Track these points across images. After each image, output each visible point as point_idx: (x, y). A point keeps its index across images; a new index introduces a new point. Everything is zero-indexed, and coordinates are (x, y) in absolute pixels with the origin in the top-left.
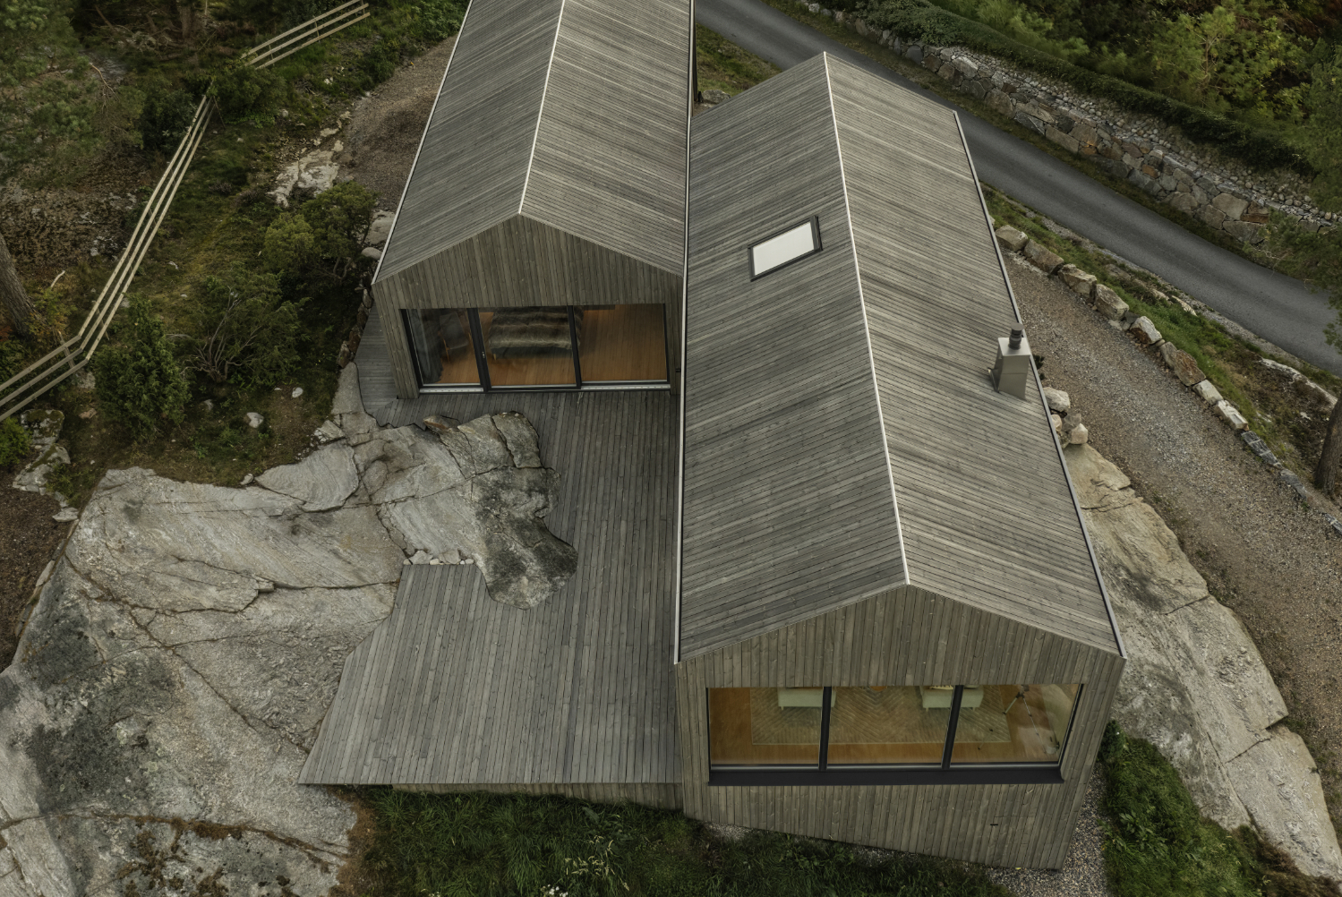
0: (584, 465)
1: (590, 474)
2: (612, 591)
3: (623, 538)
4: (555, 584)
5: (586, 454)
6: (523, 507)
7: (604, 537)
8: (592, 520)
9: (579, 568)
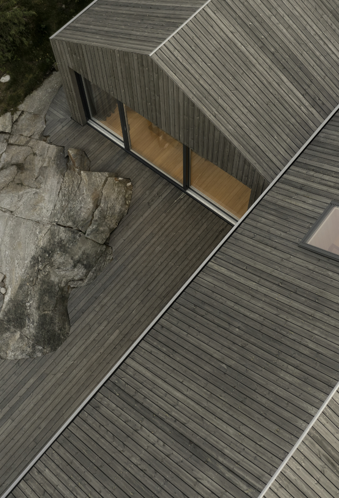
0: (134, 261)
1: (131, 272)
2: (62, 387)
3: (106, 345)
4: (34, 352)
5: (143, 252)
6: (63, 273)
7: (95, 335)
8: (100, 313)
9: (59, 349)
